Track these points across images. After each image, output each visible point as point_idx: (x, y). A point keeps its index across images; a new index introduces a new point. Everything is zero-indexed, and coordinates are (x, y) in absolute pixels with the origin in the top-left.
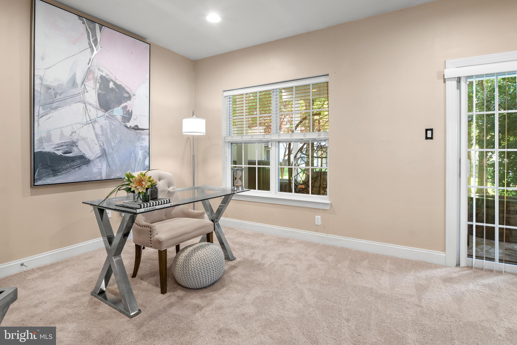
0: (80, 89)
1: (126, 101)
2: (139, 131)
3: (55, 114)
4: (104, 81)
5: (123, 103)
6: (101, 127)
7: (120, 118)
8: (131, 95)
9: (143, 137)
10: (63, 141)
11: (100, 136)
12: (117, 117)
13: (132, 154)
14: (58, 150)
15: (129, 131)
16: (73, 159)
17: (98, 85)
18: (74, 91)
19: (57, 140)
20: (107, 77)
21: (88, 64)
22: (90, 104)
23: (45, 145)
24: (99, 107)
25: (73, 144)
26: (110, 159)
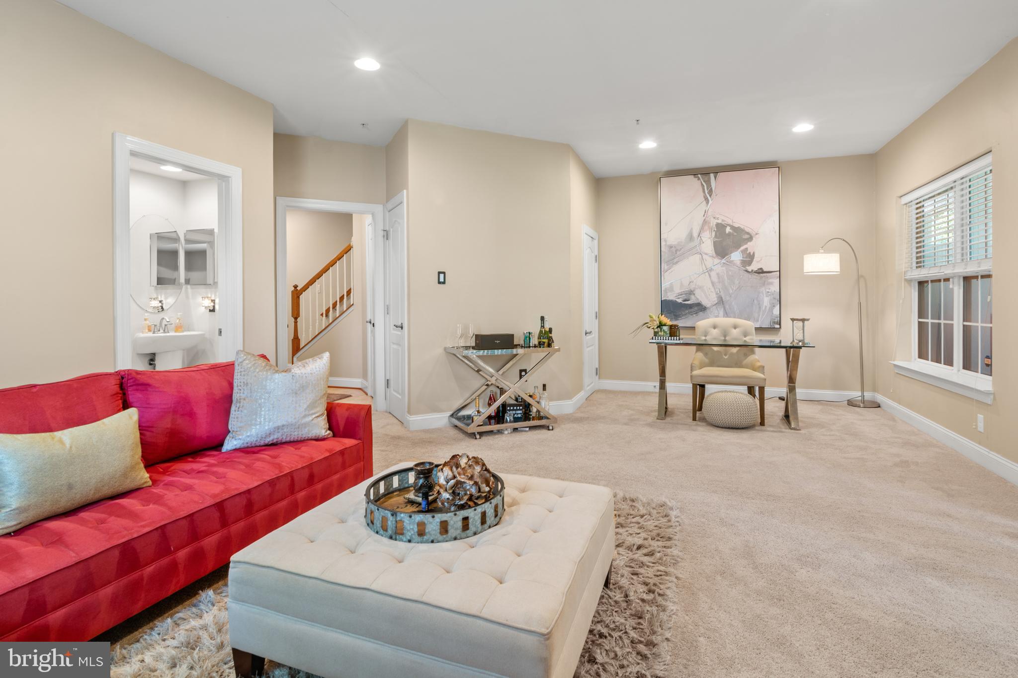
0: (696, 242)
1: (746, 243)
2: (765, 274)
3: (676, 268)
4: (720, 227)
5: (743, 246)
6: (718, 274)
7: (738, 263)
8: (753, 235)
9: (770, 280)
10: (682, 291)
11: (717, 284)
12: (735, 262)
13: (755, 301)
14: (679, 298)
15: (749, 276)
16: (690, 306)
17: (714, 234)
18: (692, 245)
19: (677, 290)
20: (723, 223)
21: (704, 216)
22: (706, 254)
23: (669, 294)
24: (715, 255)
25: (691, 292)
26: (727, 307)
